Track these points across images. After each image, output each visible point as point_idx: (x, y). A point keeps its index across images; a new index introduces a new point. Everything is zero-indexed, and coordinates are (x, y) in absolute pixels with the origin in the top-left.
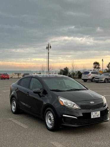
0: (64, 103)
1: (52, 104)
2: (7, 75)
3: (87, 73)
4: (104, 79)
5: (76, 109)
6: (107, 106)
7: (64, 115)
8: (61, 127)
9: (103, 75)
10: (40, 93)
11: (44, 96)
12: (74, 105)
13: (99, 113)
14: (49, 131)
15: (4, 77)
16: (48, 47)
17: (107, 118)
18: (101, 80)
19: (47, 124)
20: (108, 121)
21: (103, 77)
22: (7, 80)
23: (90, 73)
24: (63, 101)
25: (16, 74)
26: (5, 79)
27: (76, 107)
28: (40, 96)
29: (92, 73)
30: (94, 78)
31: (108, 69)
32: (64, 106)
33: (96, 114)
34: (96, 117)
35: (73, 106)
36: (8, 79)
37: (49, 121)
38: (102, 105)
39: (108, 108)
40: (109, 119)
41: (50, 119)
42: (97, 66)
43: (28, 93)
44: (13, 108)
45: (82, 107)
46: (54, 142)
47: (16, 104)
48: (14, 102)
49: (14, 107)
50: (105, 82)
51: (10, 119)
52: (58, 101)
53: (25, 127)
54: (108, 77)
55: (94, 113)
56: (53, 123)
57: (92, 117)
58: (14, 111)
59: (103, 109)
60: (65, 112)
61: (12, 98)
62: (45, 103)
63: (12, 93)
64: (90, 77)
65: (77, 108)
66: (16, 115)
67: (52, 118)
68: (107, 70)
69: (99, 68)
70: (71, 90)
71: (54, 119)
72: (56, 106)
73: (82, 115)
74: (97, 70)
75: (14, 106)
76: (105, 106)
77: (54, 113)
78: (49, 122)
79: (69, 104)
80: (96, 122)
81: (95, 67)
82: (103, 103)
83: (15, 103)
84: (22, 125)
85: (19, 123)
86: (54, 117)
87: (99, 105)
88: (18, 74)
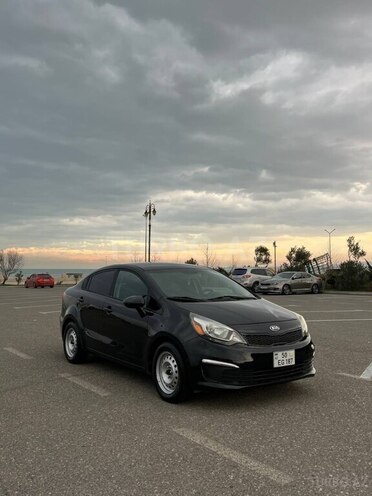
0: (205, 330)
1: (174, 333)
2: (50, 277)
3: (241, 271)
4: (280, 287)
5: (236, 344)
6: (309, 339)
7: (205, 361)
8: (196, 392)
9: (277, 275)
10: (142, 305)
11: (152, 314)
12: (230, 333)
13: (291, 354)
14: (165, 403)
15: (41, 282)
16: (150, 212)
17: (311, 370)
18: (275, 289)
19: (160, 384)
20: (313, 375)
21: (280, 282)
22: (47, 290)
23: (248, 273)
24: (203, 324)
25: (69, 275)
26: (43, 287)
27: (235, 338)
28: (142, 315)
29: (253, 271)
30: (257, 283)
31: (288, 262)
32: (205, 337)
33: (285, 356)
34: (285, 365)
35: (228, 337)
36: (52, 287)
37: (165, 377)
38: (298, 335)
39: (311, 343)
40: (314, 371)
41: (168, 373)
42: (264, 257)
43: (110, 307)
44: (70, 347)
45: (251, 339)
46: (181, 429)
47: (77, 337)
48: (73, 334)
49: (70, 345)
50: (283, 293)
51: (63, 375)
52: (189, 324)
53: (103, 393)
54: (289, 281)
55: (280, 354)
56: (176, 380)
57: (276, 365)
58: (71, 355)
59: (300, 344)
60: (207, 352)
61: (67, 324)
62: (152, 333)
63: (67, 312)
64: (248, 282)
65: (239, 340)
66: (77, 366)
67: (174, 369)
68: (286, 265)
69: (267, 261)
70: (220, 299)
71: (180, 371)
72: (184, 338)
73: (250, 359)
74: (262, 266)
75: (72, 343)
76: (306, 337)
77: (179, 356)
78: (164, 380)
79: (217, 332)
80: (285, 377)
81: (259, 260)
82: (300, 330)
83: (74, 336)
84: (94, 389)
85: (86, 385)
86: (178, 365)
87: (292, 336)
88: (76, 276)
